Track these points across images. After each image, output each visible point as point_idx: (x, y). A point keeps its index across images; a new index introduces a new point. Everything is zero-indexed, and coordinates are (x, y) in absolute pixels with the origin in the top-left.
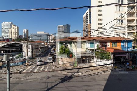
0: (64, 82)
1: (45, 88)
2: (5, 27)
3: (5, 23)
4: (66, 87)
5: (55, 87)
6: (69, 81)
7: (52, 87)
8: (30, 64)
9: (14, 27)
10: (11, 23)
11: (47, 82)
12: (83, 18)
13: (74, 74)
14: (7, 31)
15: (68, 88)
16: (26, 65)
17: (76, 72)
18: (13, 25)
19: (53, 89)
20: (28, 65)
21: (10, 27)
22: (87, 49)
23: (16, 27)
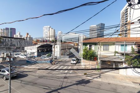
0: (79, 85)
1: (59, 86)
2: (46, 30)
3: (46, 27)
4: (78, 90)
5: (68, 87)
6: (83, 85)
7: (65, 87)
8: (56, 63)
9: (51, 30)
10: (49, 26)
11: (63, 82)
12: (121, 13)
13: (93, 79)
14: (46, 34)
15: (80, 91)
16: (53, 64)
17: (96, 78)
18: (50, 28)
19: (66, 89)
20: (54, 64)
21: (48, 30)
22: (116, 52)
23: (53, 30)
